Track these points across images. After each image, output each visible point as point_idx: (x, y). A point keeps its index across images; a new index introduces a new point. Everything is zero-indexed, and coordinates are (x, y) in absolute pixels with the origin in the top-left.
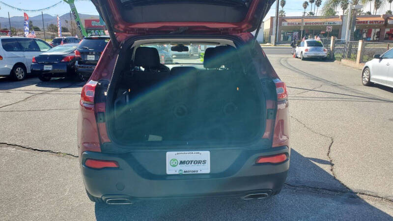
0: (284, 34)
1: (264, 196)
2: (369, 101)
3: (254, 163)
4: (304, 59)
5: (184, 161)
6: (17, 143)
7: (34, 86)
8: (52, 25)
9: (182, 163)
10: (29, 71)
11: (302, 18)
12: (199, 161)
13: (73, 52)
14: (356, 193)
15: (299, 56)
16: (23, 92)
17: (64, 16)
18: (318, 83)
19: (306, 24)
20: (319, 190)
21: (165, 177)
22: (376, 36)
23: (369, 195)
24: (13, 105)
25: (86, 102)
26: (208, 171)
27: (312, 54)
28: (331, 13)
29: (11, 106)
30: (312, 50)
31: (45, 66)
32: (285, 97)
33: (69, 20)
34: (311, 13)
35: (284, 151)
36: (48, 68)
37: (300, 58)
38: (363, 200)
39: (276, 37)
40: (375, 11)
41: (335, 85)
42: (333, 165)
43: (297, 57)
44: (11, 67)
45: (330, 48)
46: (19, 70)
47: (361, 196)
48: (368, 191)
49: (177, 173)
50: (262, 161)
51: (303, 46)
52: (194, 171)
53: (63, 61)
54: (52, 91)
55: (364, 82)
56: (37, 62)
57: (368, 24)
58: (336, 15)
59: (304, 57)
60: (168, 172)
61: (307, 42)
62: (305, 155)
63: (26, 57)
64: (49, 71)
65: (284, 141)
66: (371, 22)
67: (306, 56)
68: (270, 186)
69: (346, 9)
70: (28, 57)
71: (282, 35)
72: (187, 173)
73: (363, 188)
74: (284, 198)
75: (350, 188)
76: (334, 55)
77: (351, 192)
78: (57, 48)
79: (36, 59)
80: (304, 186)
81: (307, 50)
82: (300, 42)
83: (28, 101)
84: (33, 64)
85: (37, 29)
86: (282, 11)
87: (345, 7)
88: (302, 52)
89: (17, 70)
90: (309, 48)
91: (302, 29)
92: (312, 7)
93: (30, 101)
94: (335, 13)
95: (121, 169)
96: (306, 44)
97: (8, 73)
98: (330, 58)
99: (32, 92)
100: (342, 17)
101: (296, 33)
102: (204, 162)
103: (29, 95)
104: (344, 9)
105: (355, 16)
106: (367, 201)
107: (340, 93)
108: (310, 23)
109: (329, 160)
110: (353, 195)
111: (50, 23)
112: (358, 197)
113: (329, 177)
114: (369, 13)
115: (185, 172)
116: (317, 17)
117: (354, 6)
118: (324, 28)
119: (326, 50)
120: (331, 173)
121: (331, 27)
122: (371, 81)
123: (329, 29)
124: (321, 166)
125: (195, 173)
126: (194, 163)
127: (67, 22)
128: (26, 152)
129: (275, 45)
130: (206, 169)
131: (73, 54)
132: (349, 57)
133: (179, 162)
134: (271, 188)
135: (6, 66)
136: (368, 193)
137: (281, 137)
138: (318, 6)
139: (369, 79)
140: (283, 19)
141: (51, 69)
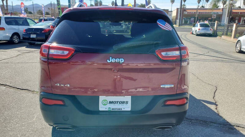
0: (185, 19)
1: (169, 128)
2: (241, 63)
3: (163, 105)
4: (197, 35)
5: (112, 102)
6: (7, 84)
7: (24, 47)
8: (40, 11)
9: (111, 102)
10: (21, 38)
11: (197, 9)
12: (123, 102)
13: (49, 27)
14: (234, 126)
15: (194, 33)
16: (17, 51)
17: (47, 5)
18: (207, 50)
19: (199, 13)
20: (207, 123)
21: (98, 112)
22: (243, 22)
23: (243, 128)
24: (8, 59)
25: (43, 57)
26: (129, 109)
27: (203, 32)
28: (215, 6)
29: (7, 60)
30: (203, 29)
31: (31, 35)
32: (187, 57)
33: (50, 8)
34: (203, 6)
35: (185, 96)
36: (33, 36)
37: (195, 35)
38: (238, 131)
39: (180, 21)
40: (244, 6)
41: (217, 52)
42: (217, 105)
43: (193, 34)
44: (10, 35)
45: (214, 29)
46: (15, 37)
47: (237, 128)
48: (242, 125)
49: (107, 110)
50: (168, 103)
51: (197, 27)
52: (119, 109)
53: (43, 32)
54: (35, 51)
55: (237, 50)
56: (26, 32)
57: (239, 14)
58: (219, 8)
59: (198, 34)
60: (101, 109)
61: (200, 24)
62: (198, 98)
63: (20, 29)
64: (34, 38)
65: (185, 89)
66: (241, 13)
67: (199, 33)
68: (174, 121)
69: (225, 4)
70: (21, 29)
71: (184, 20)
72: (114, 110)
73: (238, 123)
74: (183, 128)
75: (229, 122)
76: (217, 33)
77: (230, 125)
78: (40, 24)
79: (26, 30)
80: (197, 120)
81: (199, 29)
82: (195, 24)
83: (19, 57)
84: (24, 33)
85: (30, 13)
86: (184, 5)
87: (224, 3)
88: (196, 30)
89: (14, 37)
90: (201, 28)
91: (196, 16)
92: (203, 3)
93: (20, 57)
94: (219, 6)
95: (67, 106)
96: (199, 25)
97: (9, 39)
98: (214, 35)
99: (22, 51)
100: (223, 9)
101: (193, 19)
102: (127, 102)
103: (20, 53)
104: (224, 4)
105: (231, 9)
106: (241, 132)
107: (221, 57)
108: (202, 13)
109: (214, 102)
110: (232, 127)
111: (38, 9)
112: (235, 129)
113: (215, 114)
114: (240, 7)
115: (112, 109)
116: (206, 9)
117: (231, 2)
118: (211, 16)
119: (212, 29)
120: (216, 111)
121: (215, 16)
122: (242, 50)
123: (214, 17)
124: (209, 105)
125: (120, 110)
126: (119, 103)
127: (49, 9)
128: (12, 90)
129: (179, 26)
130: (127, 107)
131: (49, 28)
132: (227, 35)
133: (108, 102)
134: (175, 123)
135: (7, 35)
136: (242, 126)
137: (183, 87)
138: (207, 2)
139: (241, 48)
140: (185, 10)
141: (35, 37)
